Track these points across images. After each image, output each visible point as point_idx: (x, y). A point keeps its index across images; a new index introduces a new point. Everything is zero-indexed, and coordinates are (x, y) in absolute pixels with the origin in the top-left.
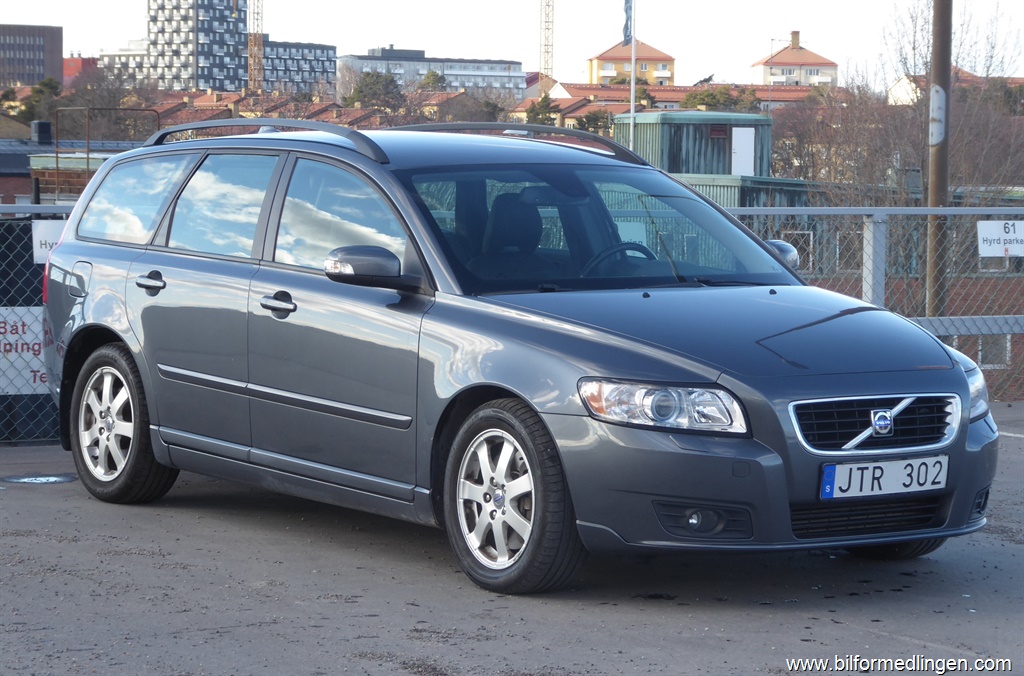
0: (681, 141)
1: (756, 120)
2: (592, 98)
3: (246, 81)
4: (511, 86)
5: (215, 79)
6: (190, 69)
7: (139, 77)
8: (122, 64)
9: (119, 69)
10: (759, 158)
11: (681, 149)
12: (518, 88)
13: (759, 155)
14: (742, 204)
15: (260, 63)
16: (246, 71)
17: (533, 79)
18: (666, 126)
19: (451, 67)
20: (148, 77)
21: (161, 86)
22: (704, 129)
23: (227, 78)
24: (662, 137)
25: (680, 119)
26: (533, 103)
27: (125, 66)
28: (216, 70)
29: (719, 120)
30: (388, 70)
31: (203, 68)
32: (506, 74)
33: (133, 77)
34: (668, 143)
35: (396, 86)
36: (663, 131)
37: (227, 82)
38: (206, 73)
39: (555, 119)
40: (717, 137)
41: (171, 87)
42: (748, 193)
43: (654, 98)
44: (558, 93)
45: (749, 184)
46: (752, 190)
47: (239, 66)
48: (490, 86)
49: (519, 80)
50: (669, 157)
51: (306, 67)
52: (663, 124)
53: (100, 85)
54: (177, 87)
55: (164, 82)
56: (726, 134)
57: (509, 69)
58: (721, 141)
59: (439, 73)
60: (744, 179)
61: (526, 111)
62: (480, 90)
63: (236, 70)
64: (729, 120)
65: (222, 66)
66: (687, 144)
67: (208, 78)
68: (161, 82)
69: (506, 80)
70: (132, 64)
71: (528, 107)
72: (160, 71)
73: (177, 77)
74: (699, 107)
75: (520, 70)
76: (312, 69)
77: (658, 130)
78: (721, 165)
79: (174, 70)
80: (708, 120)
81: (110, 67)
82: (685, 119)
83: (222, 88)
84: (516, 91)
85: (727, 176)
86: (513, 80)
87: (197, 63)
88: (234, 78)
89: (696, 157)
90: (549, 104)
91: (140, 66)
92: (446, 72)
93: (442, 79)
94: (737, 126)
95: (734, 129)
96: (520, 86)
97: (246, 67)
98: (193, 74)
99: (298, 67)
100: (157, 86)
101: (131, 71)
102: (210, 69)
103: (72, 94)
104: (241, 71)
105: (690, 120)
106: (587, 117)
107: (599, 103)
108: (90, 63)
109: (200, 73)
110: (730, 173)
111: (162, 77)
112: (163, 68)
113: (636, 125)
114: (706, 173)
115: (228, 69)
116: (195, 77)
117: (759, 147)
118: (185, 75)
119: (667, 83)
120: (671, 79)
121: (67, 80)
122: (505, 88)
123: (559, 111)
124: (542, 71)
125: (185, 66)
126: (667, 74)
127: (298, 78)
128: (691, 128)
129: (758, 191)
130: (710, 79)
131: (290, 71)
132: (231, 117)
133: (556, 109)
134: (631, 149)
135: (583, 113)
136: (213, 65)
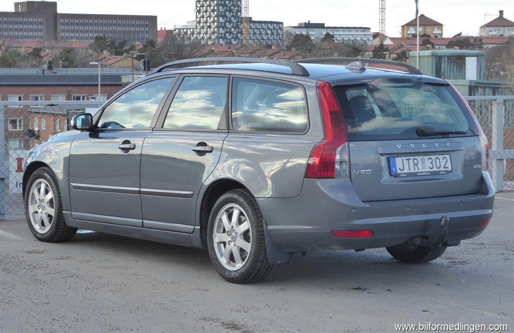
0: (441, 64)
1: (478, 54)
2: (403, 44)
3: (242, 40)
4: (366, 39)
5: (227, 39)
6: (215, 34)
7: (192, 38)
8: (184, 32)
9: (183, 35)
10: (479, 71)
11: (441, 68)
12: (369, 40)
13: (479, 70)
14: (470, 95)
15: (248, 31)
16: (242, 35)
17: (376, 35)
18: (434, 57)
19: (337, 31)
20: (197, 38)
21: (203, 42)
22: (452, 58)
23: (233, 38)
24: (432, 62)
25: (441, 54)
26: (376, 47)
27: (186, 33)
28: (227, 35)
29: (459, 54)
30: (308, 33)
31: (222, 34)
32: (363, 33)
33: (189, 38)
34: (435, 65)
35: (311, 40)
36: (433, 59)
37: (233, 40)
38: (223, 36)
39: (386, 54)
40: (459, 61)
41: (207, 43)
42: (473, 89)
43: (433, 43)
44: (387, 42)
45: (473, 84)
46: (475, 87)
47: (238, 32)
48: (356, 40)
49: (369, 36)
50: (436, 72)
51: (269, 32)
52: (433, 56)
53: (174, 42)
54: (210, 43)
55: (204, 40)
56: (463, 60)
57: (365, 31)
58: (461, 63)
59: (332, 34)
60: (471, 82)
61: (372, 51)
62: (351, 41)
63: (237, 34)
64: (464, 54)
65: (230, 33)
66: (444, 65)
67: (224, 38)
68: (202, 41)
69: (363, 36)
70: (189, 32)
71: (373, 49)
72: (202, 35)
73: (210, 38)
74: (455, 47)
75: (370, 31)
76: (272, 33)
77: (430, 59)
78: (461, 75)
79: (208, 35)
80: (454, 54)
81: (179, 34)
82: (443, 54)
83: (230, 43)
84: (368, 41)
85: (463, 80)
86: (366, 36)
87: (219, 31)
88: (236, 38)
89: (449, 71)
90: (383, 47)
91: (193, 33)
92: (335, 33)
93: (332, 36)
94: (468, 56)
95: (467, 58)
96: (370, 39)
97: (241, 33)
98: (217, 37)
99: (266, 32)
100: (201, 43)
101: (188, 35)
102: (225, 34)
103: (161, 47)
104: (239, 35)
105: (445, 54)
106: (401, 53)
107: (407, 46)
108: (170, 32)
109: (220, 36)
110: (465, 79)
111: (203, 38)
112: (203, 34)
113: (419, 57)
114: (453, 79)
115: (233, 34)
116: (218, 38)
117: (479, 66)
118: (213, 37)
119: (439, 37)
120: (441, 34)
121: (160, 40)
122: (363, 40)
123: (388, 51)
124: (380, 32)
125: (213, 33)
126: (440, 32)
127: (265, 37)
128: (446, 58)
129: (478, 87)
130: (460, 34)
131: (262, 34)
132: (234, 56)
133: (387, 50)
134: (417, 68)
135: (399, 51)
136: (226, 32)
